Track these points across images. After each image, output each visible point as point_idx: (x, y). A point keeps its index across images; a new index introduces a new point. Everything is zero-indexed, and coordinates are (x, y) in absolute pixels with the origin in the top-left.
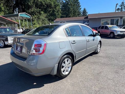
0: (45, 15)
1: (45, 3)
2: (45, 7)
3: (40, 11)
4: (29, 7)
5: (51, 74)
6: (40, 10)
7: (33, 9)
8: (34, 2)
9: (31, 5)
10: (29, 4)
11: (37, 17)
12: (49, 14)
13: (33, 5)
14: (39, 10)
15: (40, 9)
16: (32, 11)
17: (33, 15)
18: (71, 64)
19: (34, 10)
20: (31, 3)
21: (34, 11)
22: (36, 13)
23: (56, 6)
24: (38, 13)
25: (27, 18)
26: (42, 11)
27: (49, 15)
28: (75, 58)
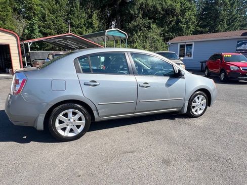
0: (159, 31)
1: (162, 8)
2: (162, 14)
3: (149, 23)
4: (132, 18)
6: (151, 21)
8: (140, 8)
9: (135, 14)
10: (132, 12)
11: (142, 34)
12: (168, 27)
13: (138, 14)
14: (149, 21)
15: (150, 19)
16: (136, 24)
17: (137, 32)
19: (139, 22)
20: (134, 11)
21: (138, 25)
22: (143, 28)
23: (183, 12)
24: (145, 27)
26: (153, 22)
27: (167, 29)
28: (95, 113)
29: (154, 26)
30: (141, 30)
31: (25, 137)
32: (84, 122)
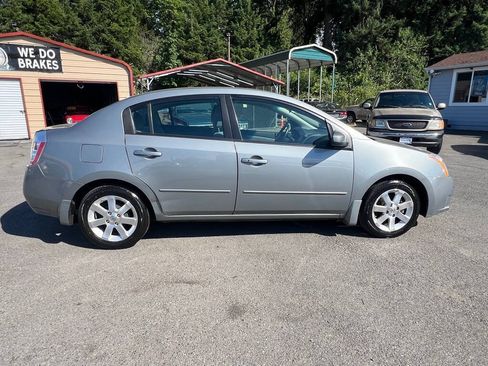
0: (419, 42)
3: (396, 28)
4: (357, 18)
6: (400, 22)
7: (370, 24)
9: (363, 9)
10: (356, 6)
11: (377, 53)
12: (443, 34)
13: (370, 10)
14: (394, 22)
15: (398, 17)
16: (364, 31)
17: (364, 49)
19: (371, 27)
20: (361, 4)
21: (370, 33)
22: (380, 39)
24: (385, 36)
26: (406, 25)
27: (439, 37)
29: (406, 32)
30: (375, 43)
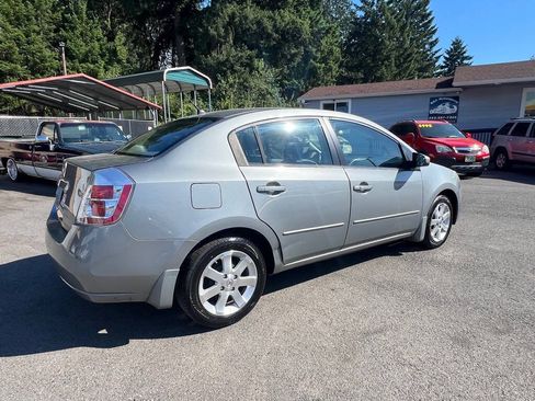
0: (271, 74)
1: (275, 26)
2: (274, 39)
3: (250, 58)
4: (212, 44)
5: (152, 302)
6: (254, 52)
7: (227, 52)
8: (229, 24)
9: (219, 35)
10: (212, 32)
11: (237, 80)
12: (289, 68)
13: (225, 38)
14: (249, 52)
15: (251, 48)
16: (222, 58)
17: (225, 75)
18: (255, 277)
19: (228, 55)
20: (216, 30)
21: (227, 60)
22: (237, 67)
23: (317, 36)
24: (242, 65)
25: (195, 86)
26: (259, 56)
27: (286, 71)
28: (276, 254)
29: (260, 64)
30: (233, 71)
31: (104, 331)
32: (253, 277)
